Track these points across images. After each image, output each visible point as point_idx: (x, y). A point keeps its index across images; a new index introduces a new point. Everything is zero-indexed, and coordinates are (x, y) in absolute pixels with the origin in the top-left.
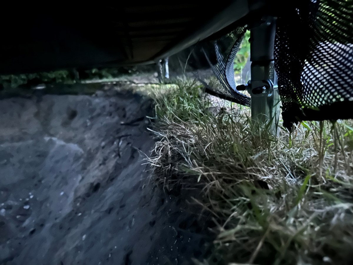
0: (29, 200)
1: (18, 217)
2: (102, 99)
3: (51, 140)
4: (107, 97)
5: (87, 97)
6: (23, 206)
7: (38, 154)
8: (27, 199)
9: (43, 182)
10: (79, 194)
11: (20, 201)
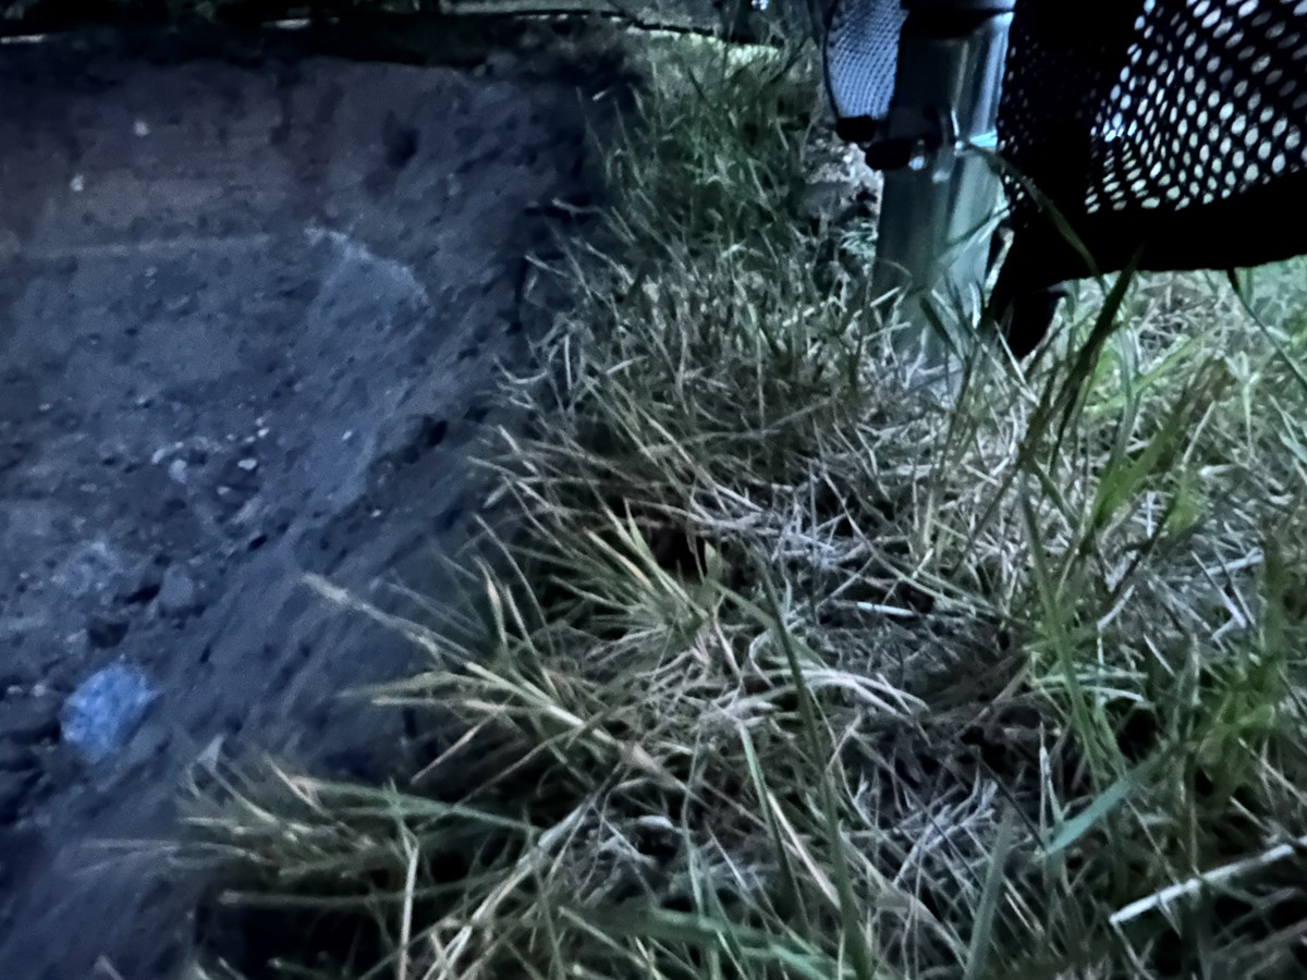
0: (254, 443)
1: (223, 490)
2: (507, 88)
3: (327, 241)
4: (528, 79)
5: (455, 75)
6: (237, 460)
7: (286, 287)
8: (250, 439)
9: (298, 387)
10: (388, 447)
11: (229, 442)
